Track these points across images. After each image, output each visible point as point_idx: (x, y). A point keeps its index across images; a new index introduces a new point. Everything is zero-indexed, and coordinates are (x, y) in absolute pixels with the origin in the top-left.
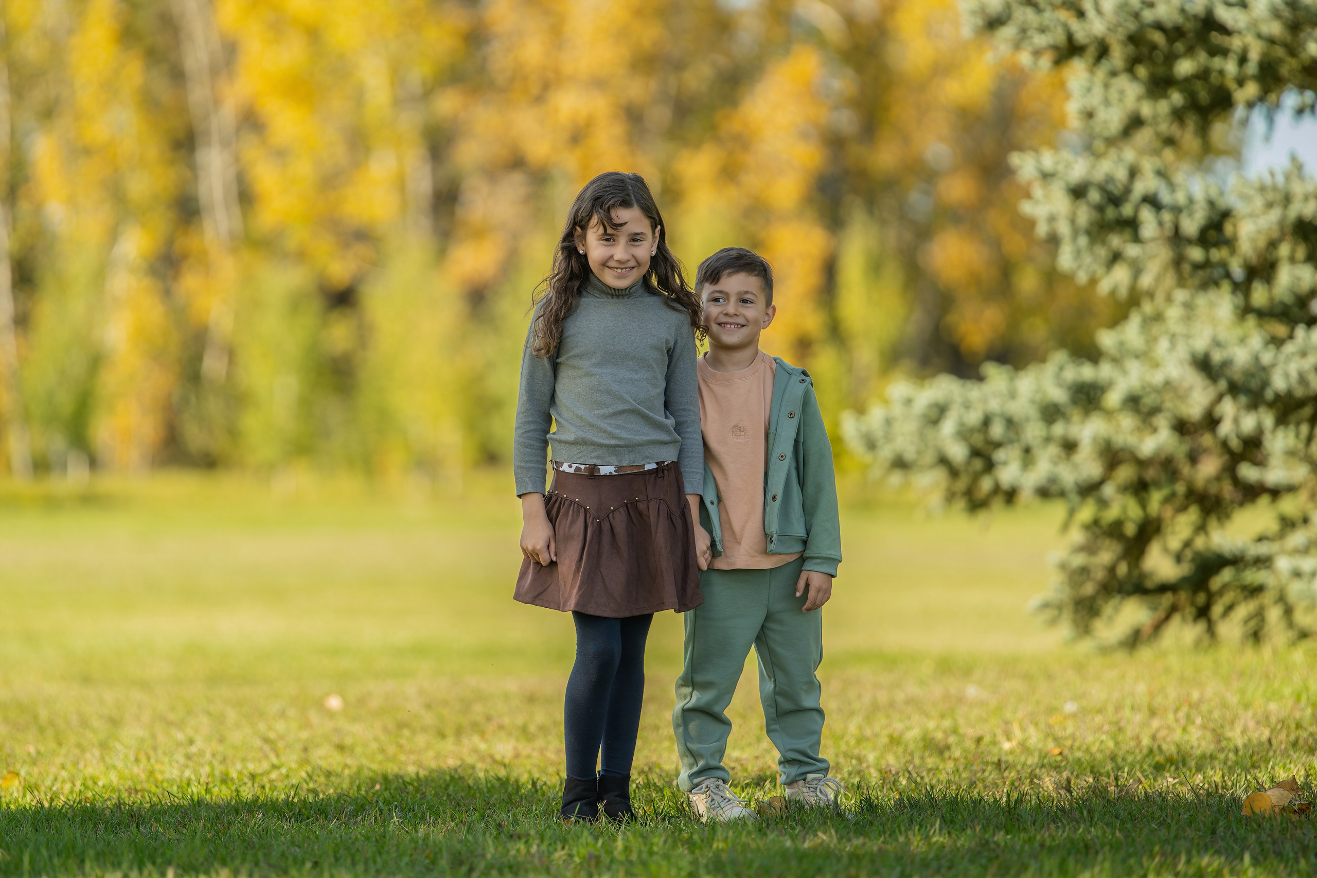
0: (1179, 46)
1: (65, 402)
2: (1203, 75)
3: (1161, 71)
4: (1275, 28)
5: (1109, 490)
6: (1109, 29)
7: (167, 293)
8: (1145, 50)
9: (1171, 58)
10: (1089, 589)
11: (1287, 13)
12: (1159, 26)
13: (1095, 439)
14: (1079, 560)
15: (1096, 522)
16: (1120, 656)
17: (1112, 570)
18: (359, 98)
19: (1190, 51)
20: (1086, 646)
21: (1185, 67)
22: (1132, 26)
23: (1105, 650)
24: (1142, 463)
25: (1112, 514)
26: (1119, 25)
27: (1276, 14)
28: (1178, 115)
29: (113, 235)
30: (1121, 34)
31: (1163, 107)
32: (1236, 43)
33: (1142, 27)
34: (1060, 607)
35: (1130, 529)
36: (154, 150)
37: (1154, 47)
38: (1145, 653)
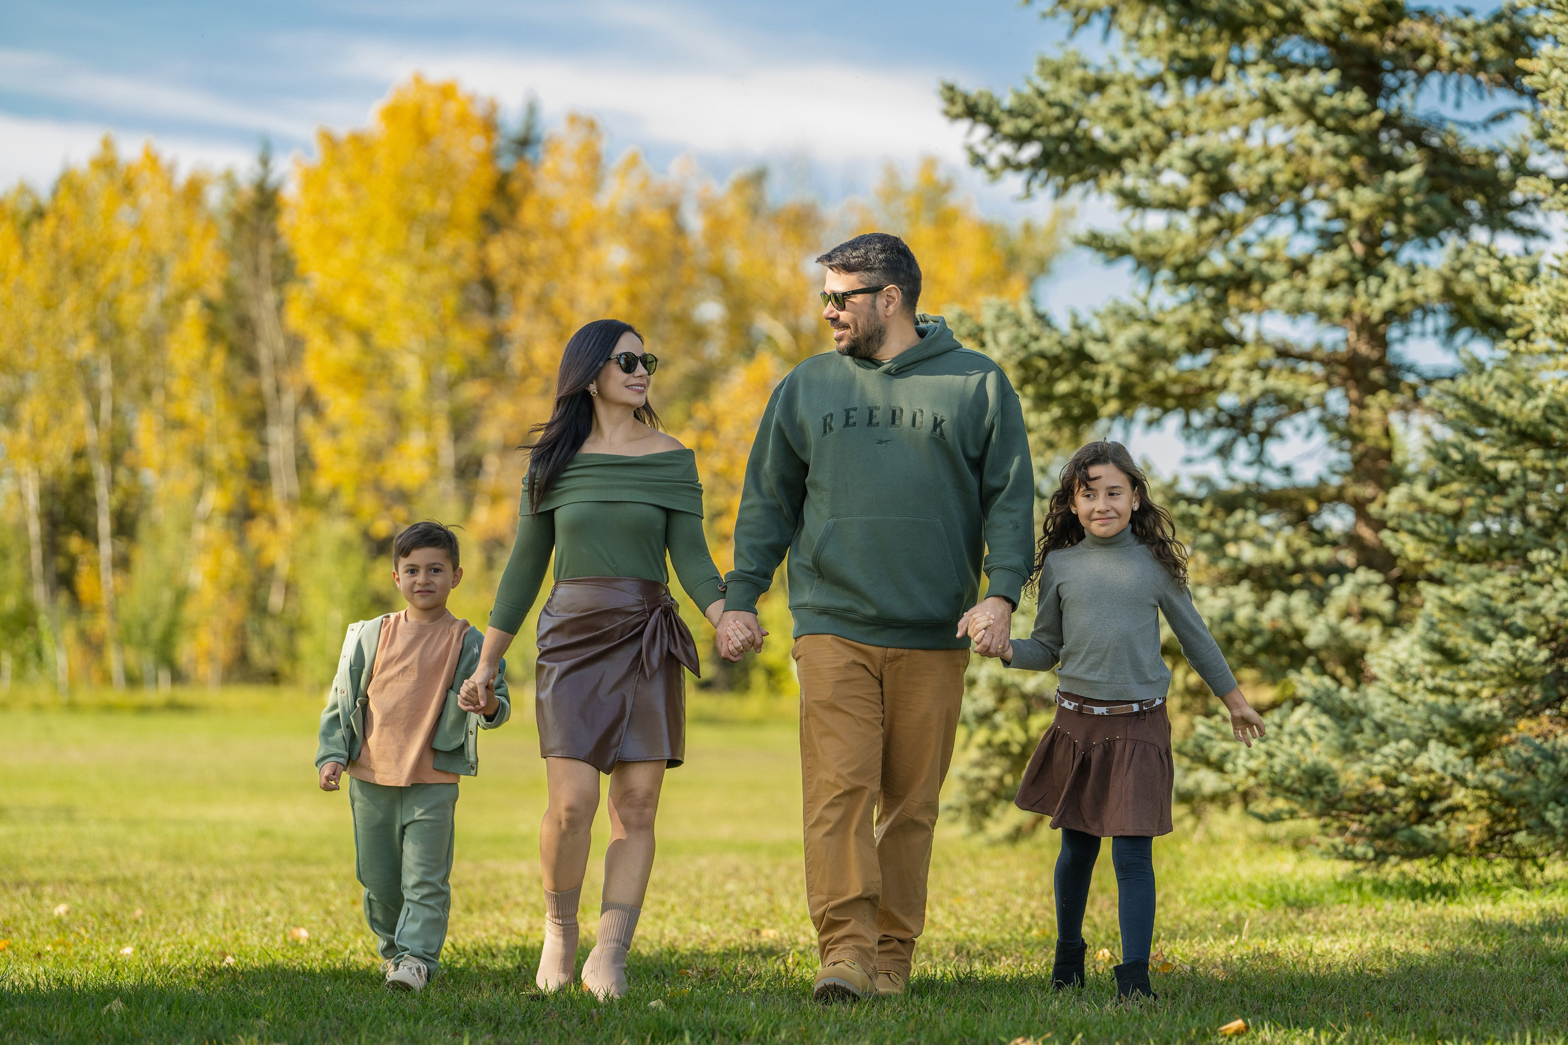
0: (1058, 372)
1: (156, 630)
2: (1076, 394)
3: (1044, 390)
4: (1131, 360)
5: (999, 718)
6: (1004, 356)
7: (241, 541)
8: (1032, 373)
9: (1052, 380)
10: (983, 795)
11: (1139, 348)
12: (1042, 355)
13: (989, 677)
14: (975, 773)
15: (989, 743)
16: (1005, 848)
17: (1000, 780)
18: (401, 387)
19: (1066, 375)
20: (980, 839)
21: (1062, 387)
22: (1022, 354)
23: (993, 843)
24: (1024, 697)
25: (1002, 736)
26: (1012, 354)
27: (1132, 349)
28: (1057, 424)
29: (198, 493)
30: (1015, 360)
31: (1046, 417)
32: (1101, 369)
33: (1030, 356)
34: (959, 810)
35: (1015, 749)
36: (232, 426)
37: (1039, 371)
38: (1025, 846)
